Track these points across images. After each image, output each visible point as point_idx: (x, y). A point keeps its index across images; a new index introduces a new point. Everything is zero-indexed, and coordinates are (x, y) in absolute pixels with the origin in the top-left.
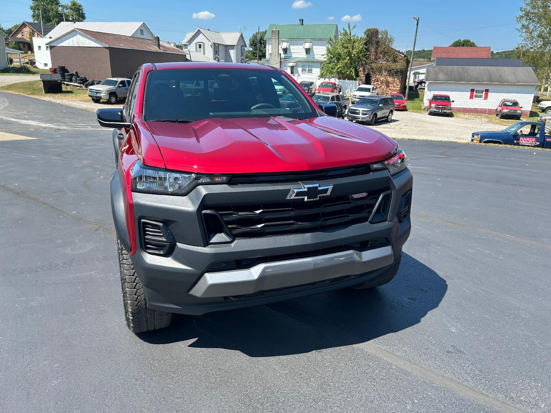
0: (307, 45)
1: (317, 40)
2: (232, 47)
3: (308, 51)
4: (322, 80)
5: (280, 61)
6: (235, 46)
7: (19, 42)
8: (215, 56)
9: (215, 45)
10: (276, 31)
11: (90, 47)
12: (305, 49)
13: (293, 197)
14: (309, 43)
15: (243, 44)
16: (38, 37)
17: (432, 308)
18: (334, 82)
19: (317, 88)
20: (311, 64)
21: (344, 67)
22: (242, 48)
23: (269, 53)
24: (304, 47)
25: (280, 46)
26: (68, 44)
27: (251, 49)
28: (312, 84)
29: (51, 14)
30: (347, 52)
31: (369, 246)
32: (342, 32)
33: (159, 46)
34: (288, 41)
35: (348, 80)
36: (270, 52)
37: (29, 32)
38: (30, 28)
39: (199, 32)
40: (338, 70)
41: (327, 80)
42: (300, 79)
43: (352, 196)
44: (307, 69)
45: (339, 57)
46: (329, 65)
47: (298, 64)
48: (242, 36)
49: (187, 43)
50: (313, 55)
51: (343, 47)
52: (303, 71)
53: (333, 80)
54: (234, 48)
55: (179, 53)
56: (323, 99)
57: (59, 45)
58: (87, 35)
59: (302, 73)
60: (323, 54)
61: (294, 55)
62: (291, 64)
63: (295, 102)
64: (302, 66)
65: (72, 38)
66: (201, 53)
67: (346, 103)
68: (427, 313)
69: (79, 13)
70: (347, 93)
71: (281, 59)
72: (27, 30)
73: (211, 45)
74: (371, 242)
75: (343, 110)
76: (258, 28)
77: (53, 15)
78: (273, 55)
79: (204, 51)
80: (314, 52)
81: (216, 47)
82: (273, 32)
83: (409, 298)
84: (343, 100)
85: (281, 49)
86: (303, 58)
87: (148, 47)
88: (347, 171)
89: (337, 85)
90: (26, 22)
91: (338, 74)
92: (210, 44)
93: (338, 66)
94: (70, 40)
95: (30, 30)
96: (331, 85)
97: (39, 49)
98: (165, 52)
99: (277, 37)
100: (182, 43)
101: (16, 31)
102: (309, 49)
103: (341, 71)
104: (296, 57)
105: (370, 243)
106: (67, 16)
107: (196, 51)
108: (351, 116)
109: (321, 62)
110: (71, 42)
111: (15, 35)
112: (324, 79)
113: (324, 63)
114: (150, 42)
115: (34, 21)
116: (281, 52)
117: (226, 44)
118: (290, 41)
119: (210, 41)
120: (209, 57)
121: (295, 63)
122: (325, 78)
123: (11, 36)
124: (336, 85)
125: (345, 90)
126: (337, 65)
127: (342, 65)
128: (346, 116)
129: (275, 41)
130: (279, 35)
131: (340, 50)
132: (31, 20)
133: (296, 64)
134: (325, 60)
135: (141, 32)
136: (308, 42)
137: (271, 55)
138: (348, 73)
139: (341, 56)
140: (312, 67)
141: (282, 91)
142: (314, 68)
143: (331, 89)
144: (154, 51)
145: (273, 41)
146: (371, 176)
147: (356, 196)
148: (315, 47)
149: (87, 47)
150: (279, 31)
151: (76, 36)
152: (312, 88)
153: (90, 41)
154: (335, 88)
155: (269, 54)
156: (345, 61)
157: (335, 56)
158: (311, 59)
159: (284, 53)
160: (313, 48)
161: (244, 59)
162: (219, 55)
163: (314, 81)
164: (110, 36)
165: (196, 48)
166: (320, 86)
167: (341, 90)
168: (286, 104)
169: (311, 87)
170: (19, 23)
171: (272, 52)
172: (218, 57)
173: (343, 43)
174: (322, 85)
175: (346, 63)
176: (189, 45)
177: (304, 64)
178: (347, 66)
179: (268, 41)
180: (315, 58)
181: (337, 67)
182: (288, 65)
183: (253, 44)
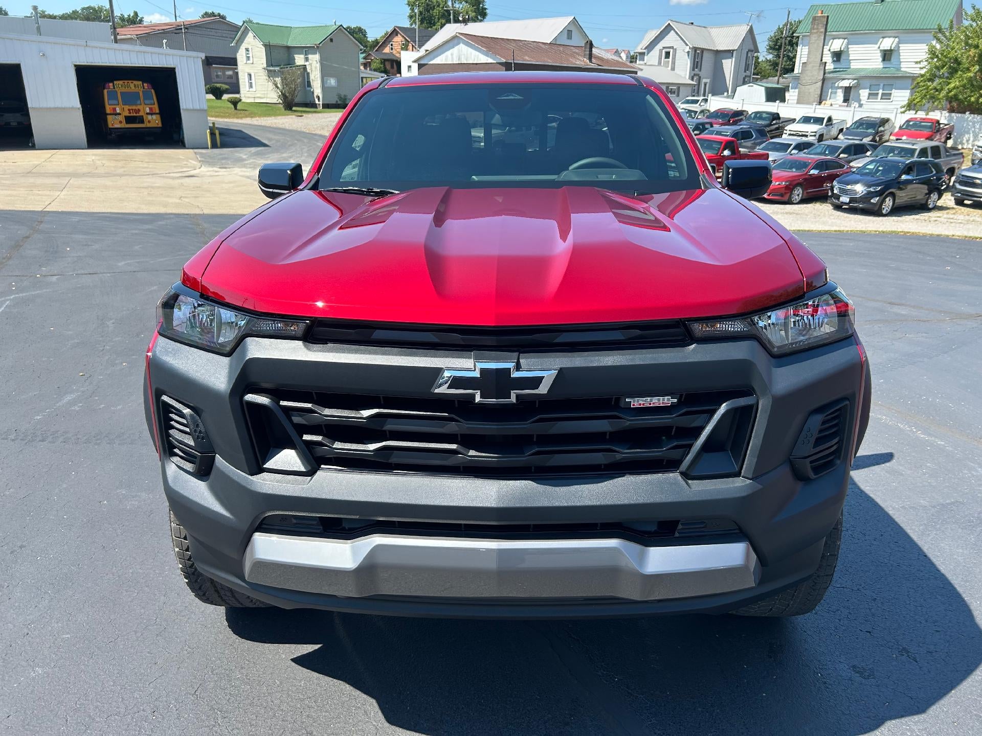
0: (887, 43)
1: (911, 33)
2: (729, 53)
3: (887, 55)
4: (911, 114)
5: (822, 78)
6: (735, 52)
7: (385, 60)
8: (694, 72)
9: (696, 51)
10: (823, 16)
11: (476, 64)
12: (881, 50)
13: (443, 390)
14: (892, 39)
15: (752, 48)
16: (413, 50)
17: (903, 713)
18: (938, 118)
19: (897, 130)
20: (890, 82)
21: (964, 86)
22: (749, 55)
23: (801, 62)
24: (879, 48)
25: (826, 48)
26: (446, 60)
27: (770, 57)
28: (884, 121)
29: (436, 12)
30: (977, 55)
31: (677, 535)
32: (970, 11)
33: (590, 56)
34: (846, 36)
35: (970, 113)
36: (804, 60)
37: (400, 43)
38: (403, 37)
39: (669, 28)
40: (950, 94)
41: (921, 115)
42: (860, 113)
43: (627, 400)
44: (881, 92)
45: (955, 67)
46: (929, 84)
47: (861, 82)
48: (751, 31)
49: (644, 51)
50: (898, 63)
51: (967, 44)
52: (870, 97)
53: (935, 115)
54: (732, 56)
55: (625, 69)
56: (899, 153)
57: (431, 62)
58: (473, 44)
59: (869, 100)
60: (919, 60)
61: (854, 65)
62: (846, 83)
63: (837, 157)
64: (870, 85)
65: (451, 50)
66: (668, 67)
67: (954, 163)
68: (883, 723)
69: (478, 8)
70: (965, 141)
71: (824, 74)
72: (398, 39)
73: (688, 52)
74: (682, 524)
75: (942, 178)
76: (787, 13)
77: (439, 15)
78: (809, 67)
79: (674, 63)
80: (901, 57)
81: (697, 55)
82: (815, 19)
83: (854, 667)
84: (947, 156)
85: (829, 53)
86: (874, 70)
87: (571, 59)
88: (618, 336)
89: (941, 126)
90: (398, 27)
91: (950, 102)
92: (687, 49)
93: (952, 85)
94: (448, 53)
95: (403, 40)
96: (930, 124)
97: (408, 71)
98: (600, 67)
99: (823, 30)
100: (636, 51)
101: (383, 43)
102: (891, 50)
103: (955, 95)
104: (860, 69)
105: (680, 527)
106: (457, 14)
107: (660, 63)
108: (960, 191)
109: (913, 78)
110: (450, 56)
111: (381, 48)
112: (914, 112)
113: (919, 79)
114: (577, 51)
115: (411, 25)
116: (828, 58)
117: (717, 48)
118: (849, 37)
119: (687, 45)
120: (682, 74)
121: (855, 81)
122: (916, 112)
123: (376, 51)
124: (939, 124)
125: (961, 135)
126: (949, 83)
127: (962, 83)
128: (948, 189)
129: (817, 39)
130: (829, 25)
131: (959, 50)
132: (406, 24)
133: (858, 82)
134: (923, 72)
135: (568, 34)
136: (890, 37)
137: (805, 66)
138: (973, 99)
139: (959, 64)
140: (891, 87)
141: (817, 136)
142: (896, 91)
143: (927, 132)
144: (581, 66)
145: (814, 38)
146: (692, 353)
147: (637, 402)
148: (902, 47)
149: (473, 64)
150: (828, 17)
151: (458, 46)
152: (884, 131)
153: (477, 53)
154: (938, 131)
155: (801, 65)
156: (969, 74)
157: (946, 64)
158: (892, 72)
159: (834, 61)
160: (901, 48)
161: (750, 77)
162: (700, 71)
163: (891, 116)
164: (512, 44)
165: (660, 58)
166: (903, 125)
167: (950, 134)
168: (814, 162)
169: (881, 129)
170: (390, 30)
171: (807, 60)
172: (698, 75)
173: (967, 36)
174: (908, 126)
175: (970, 80)
176: (648, 54)
177: (874, 82)
178: (972, 85)
179: (802, 39)
180: (902, 69)
181: (948, 87)
182: (838, 85)
183: (776, 46)
